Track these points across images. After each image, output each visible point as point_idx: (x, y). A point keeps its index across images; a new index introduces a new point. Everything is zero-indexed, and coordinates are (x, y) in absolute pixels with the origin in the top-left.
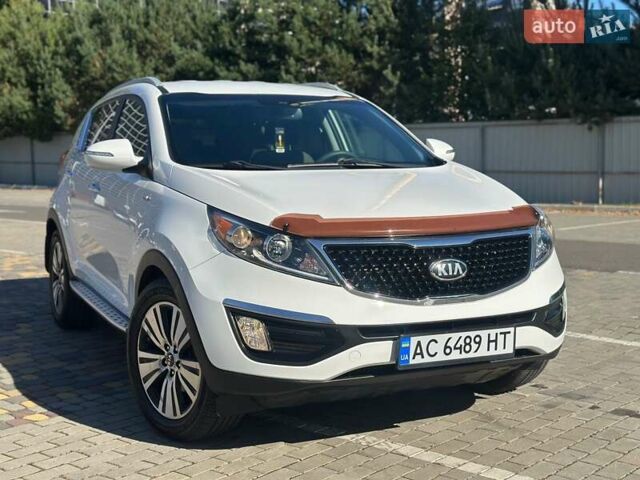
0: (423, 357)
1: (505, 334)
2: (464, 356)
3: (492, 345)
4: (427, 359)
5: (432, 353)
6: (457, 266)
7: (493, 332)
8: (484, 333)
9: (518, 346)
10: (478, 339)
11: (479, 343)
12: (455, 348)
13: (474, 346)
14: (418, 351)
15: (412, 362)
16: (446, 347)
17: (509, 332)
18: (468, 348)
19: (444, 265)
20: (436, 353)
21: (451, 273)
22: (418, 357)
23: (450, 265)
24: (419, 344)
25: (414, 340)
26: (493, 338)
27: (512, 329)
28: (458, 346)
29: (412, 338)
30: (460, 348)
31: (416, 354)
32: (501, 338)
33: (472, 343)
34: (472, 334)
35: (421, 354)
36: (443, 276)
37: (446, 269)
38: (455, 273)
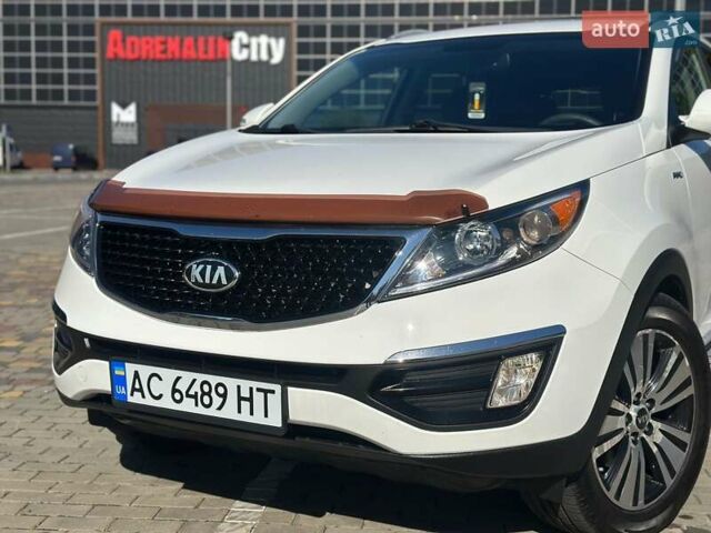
0: (143, 397)
1: (266, 392)
2: (201, 410)
3: (245, 405)
4: (149, 401)
5: (157, 395)
6: (221, 270)
7: (246, 385)
8: (231, 383)
9: (294, 417)
11: (224, 396)
12: (188, 396)
13: (217, 401)
14: (137, 386)
15: (130, 399)
16: (174, 390)
17: (273, 392)
18: (206, 400)
19: (201, 267)
20: (161, 396)
21: (207, 281)
22: (137, 395)
23: (209, 267)
24: (136, 375)
25: (130, 368)
26: (246, 394)
27: (277, 388)
28: (192, 392)
29: (128, 365)
30: (195, 396)
31: (134, 389)
32: (258, 398)
33: (213, 394)
34: (214, 380)
35: (141, 390)
36: (196, 283)
37: (203, 274)
38: (215, 281)
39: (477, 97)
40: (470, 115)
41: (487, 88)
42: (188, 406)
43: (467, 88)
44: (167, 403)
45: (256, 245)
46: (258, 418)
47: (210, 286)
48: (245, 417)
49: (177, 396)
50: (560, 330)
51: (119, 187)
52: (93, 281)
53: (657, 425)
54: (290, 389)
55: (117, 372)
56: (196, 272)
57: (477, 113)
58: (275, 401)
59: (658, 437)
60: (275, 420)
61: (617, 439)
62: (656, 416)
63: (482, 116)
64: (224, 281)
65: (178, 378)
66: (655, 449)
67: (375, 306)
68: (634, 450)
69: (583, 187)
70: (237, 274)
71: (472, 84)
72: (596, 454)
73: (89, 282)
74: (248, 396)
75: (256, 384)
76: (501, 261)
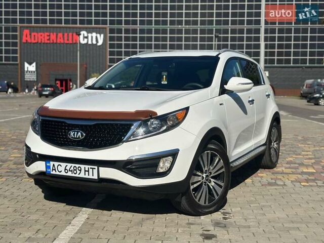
0: (56, 172)
1: (93, 169)
2: (73, 175)
3: (87, 173)
4: (58, 173)
5: (60, 171)
6: (79, 133)
7: (87, 167)
8: (83, 166)
9: (101, 176)
10: (80, 169)
12: (69, 170)
13: (78, 172)
14: (54, 168)
15: (52, 173)
16: (65, 169)
17: (95, 169)
18: (75, 172)
22: (54, 171)
24: (54, 165)
25: (52, 163)
27: (96, 167)
28: (71, 170)
29: (51, 162)
30: (72, 171)
31: (53, 170)
32: (91, 170)
33: (77, 170)
34: (77, 166)
35: (55, 170)
36: (72, 137)
37: (74, 135)
38: (78, 137)
39: (164, 77)
40: (162, 83)
41: (168, 74)
42: (70, 174)
43: (161, 74)
44: (63, 173)
45: (90, 126)
46: (91, 177)
47: (76, 138)
48: (87, 176)
49: (66, 171)
50: (178, 150)
51: (47, 108)
52: (39, 137)
53: (212, 180)
54: (100, 168)
55: (48, 165)
56: (72, 134)
57: (164, 82)
58: (95, 171)
59: (213, 184)
60: (96, 177)
61: (199, 183)
62: (212, 178)
63: (166, 83)
64: (80, 137)
65: (67, 166)
66: (212, 187)
67: (125, 143)
68: (204, 187)
69: (187, 109)
70: (84, 135)
71: (163, 73)
72: (192, 187)
73: (38, 138)
74: (87, 170)
75: (90, 167)
76: (161, 130)
